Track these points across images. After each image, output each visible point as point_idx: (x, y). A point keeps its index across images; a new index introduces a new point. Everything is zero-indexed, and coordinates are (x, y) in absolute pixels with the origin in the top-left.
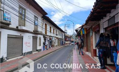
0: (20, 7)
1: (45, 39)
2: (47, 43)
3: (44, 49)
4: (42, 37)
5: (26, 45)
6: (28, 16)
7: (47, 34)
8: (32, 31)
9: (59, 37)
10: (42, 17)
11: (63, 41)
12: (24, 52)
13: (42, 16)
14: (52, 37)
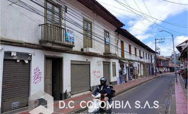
0: (85, 21)
1: (122, 66)
2: (125, 71)
3: (121, 81)
4: (117, 61)
5: (95, 75)
6: (95, 32)
7: (125, 57)
8: (103, 54)
9: (146, 61)
10: (116, 31)
11: (153, 68)
12: (92, 85)
13: (116, 29)
14: (133, 61)
